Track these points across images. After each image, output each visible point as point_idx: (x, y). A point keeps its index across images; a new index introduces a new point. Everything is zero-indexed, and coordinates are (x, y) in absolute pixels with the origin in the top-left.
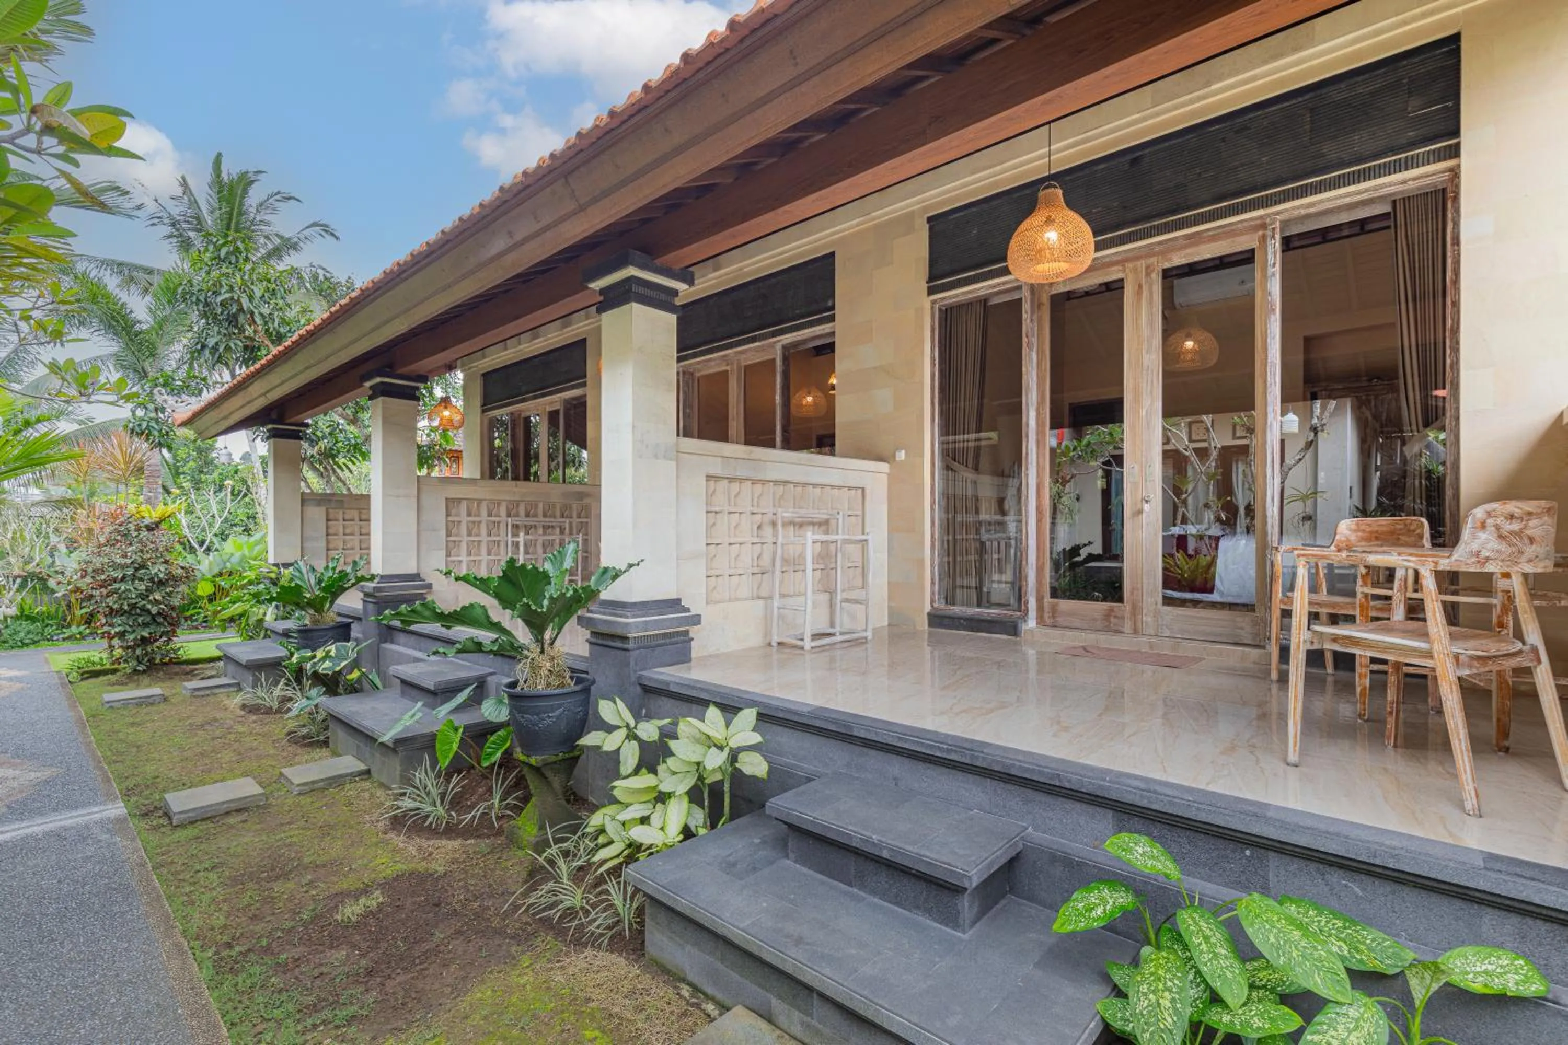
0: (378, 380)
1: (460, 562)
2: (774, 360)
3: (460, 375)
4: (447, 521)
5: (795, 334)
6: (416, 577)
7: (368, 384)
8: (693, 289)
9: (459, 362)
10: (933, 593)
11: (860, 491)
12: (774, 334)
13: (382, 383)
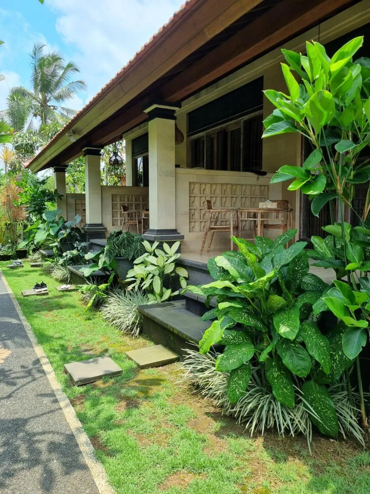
0: (86, 148)
1: (118, 220)
2: (240, 129)
3: (124, 141)
4: (112, 204)
5: (248, 115)
6: (101, 225)
7: (83, 150)
8: (181, 109)
9: (123, 135)
10: (300, 232)
11: (266, 187)
12: (240, 116)
13: (87, 149)
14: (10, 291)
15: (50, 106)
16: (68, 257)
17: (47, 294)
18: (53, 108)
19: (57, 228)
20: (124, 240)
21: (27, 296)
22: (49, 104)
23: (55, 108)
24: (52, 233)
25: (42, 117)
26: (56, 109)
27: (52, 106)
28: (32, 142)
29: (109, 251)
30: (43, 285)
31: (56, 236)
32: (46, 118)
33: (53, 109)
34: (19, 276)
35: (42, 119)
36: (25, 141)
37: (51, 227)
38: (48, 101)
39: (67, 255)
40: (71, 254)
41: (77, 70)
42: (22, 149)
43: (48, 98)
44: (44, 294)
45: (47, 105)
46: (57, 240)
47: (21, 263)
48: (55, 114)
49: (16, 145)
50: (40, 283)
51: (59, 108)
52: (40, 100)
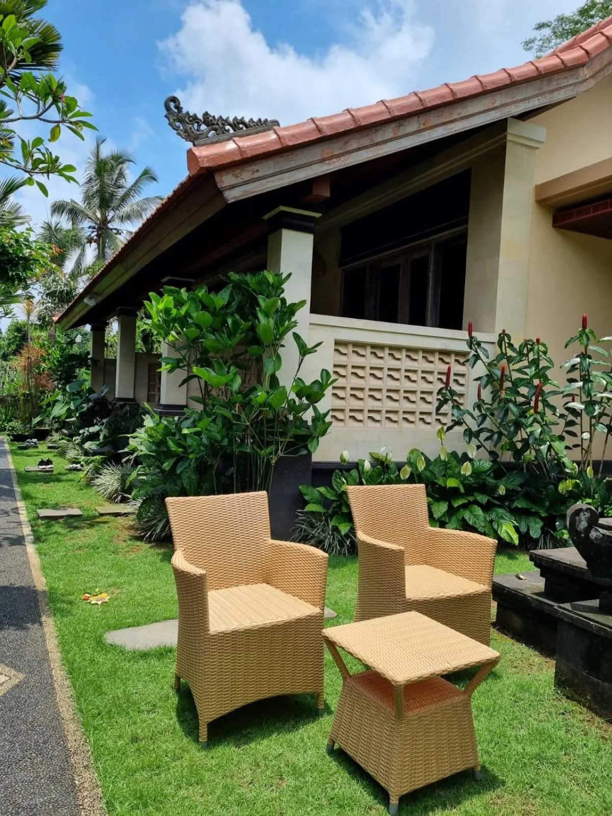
4: (149, 375)
14: (12, 467)
15: (111, 229)
16: (85, 435)
17: (52, 471)
18: (115, 232)
19: (79, 401)
20: (126, 413)
21: (29, 471)
22: (110, 226)
23: (119, 232)
24: (72, 407)
25: (99, 245)
26: (120, 234)
27: (115, 229)
28: (69, 289)
29: (109, 423)
30: (49, 462)
31: (77, 410)
32: (104, 247)
33: (116, 234)
34: (29, 456)
35: (99, 247)
36: (59, 287)
37: (72, 400)
38: (110, 222)
39: (84, 433)
40: (88, 431)
41: (154, 179)
42: (56, 297)
43: (109, 218)
44: (48, 471)
45: (108, 228)
46: (76, 415)
47: (35, 443)
48: (117, 241)
49: (48, 292)
50: (45, 460)
51: (125, 232)
52: (98, 219)
